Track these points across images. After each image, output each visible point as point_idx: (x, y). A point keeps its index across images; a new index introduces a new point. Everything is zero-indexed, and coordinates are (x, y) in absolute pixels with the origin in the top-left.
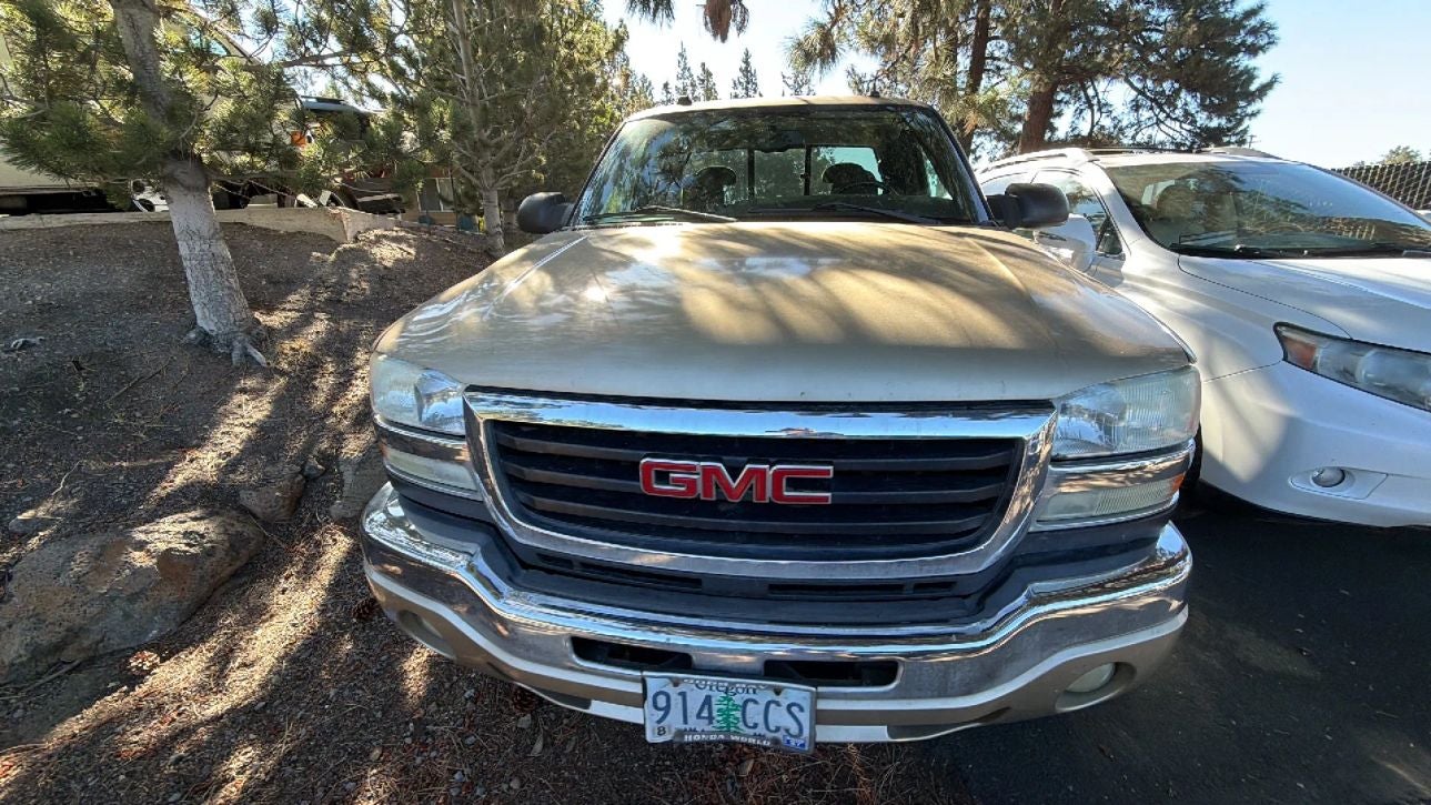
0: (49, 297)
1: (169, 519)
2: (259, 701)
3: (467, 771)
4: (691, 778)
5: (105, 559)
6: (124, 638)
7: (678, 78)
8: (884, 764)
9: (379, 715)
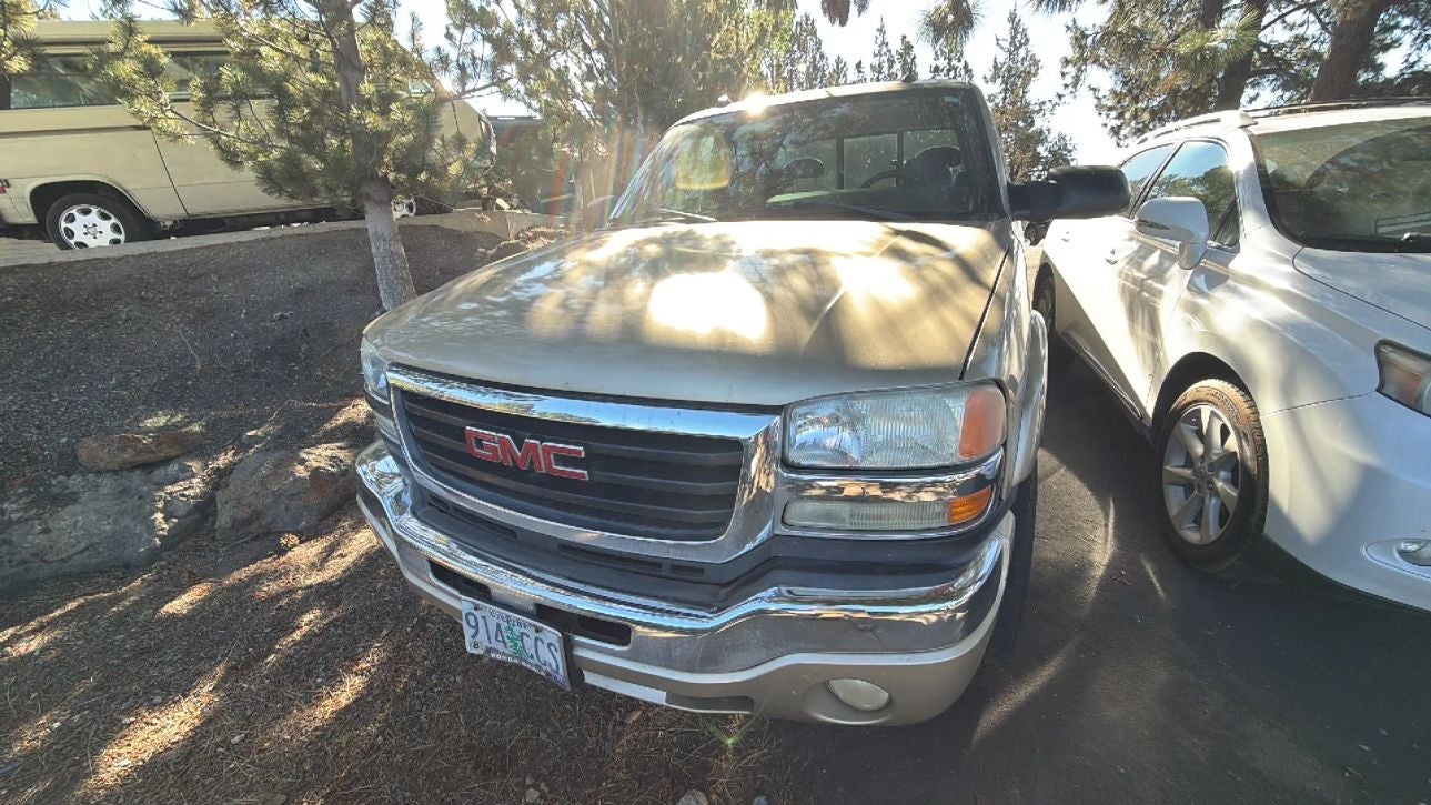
0: (304, 284)
1: (325, 446)
2: (337, 581)
3: (434, 661)
4: (586, 712)
5: (282, 466)
6: (285, 524)
7: (875, 55)
8: (753, 748)
9: (400, 607)
